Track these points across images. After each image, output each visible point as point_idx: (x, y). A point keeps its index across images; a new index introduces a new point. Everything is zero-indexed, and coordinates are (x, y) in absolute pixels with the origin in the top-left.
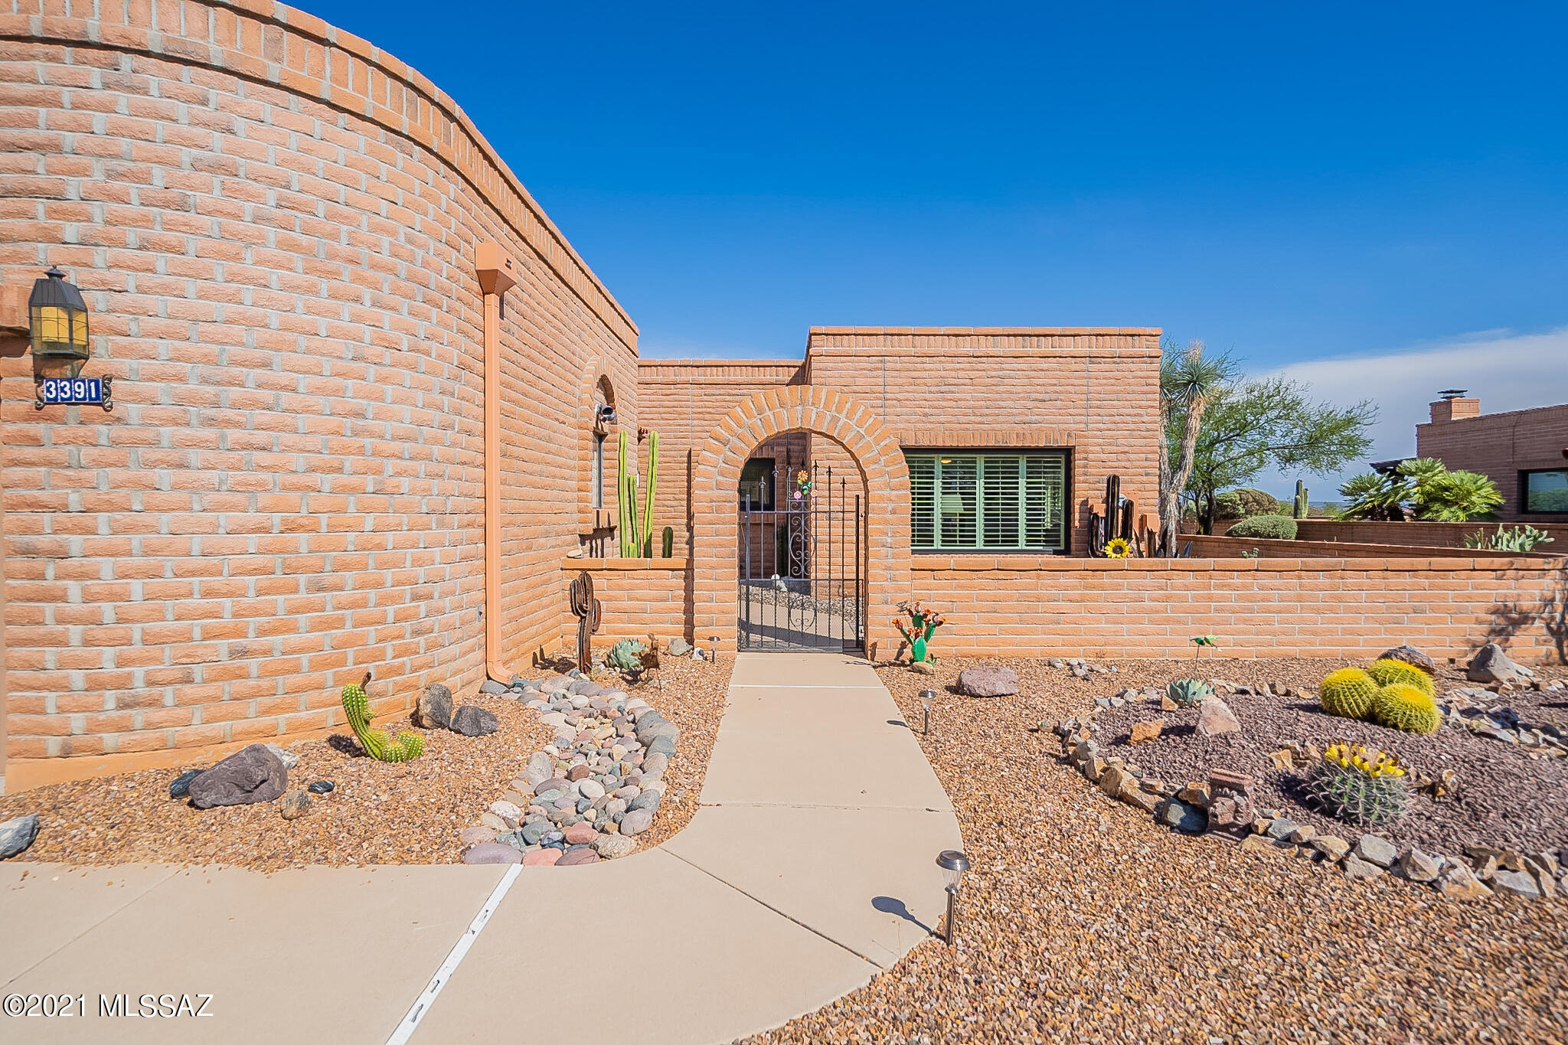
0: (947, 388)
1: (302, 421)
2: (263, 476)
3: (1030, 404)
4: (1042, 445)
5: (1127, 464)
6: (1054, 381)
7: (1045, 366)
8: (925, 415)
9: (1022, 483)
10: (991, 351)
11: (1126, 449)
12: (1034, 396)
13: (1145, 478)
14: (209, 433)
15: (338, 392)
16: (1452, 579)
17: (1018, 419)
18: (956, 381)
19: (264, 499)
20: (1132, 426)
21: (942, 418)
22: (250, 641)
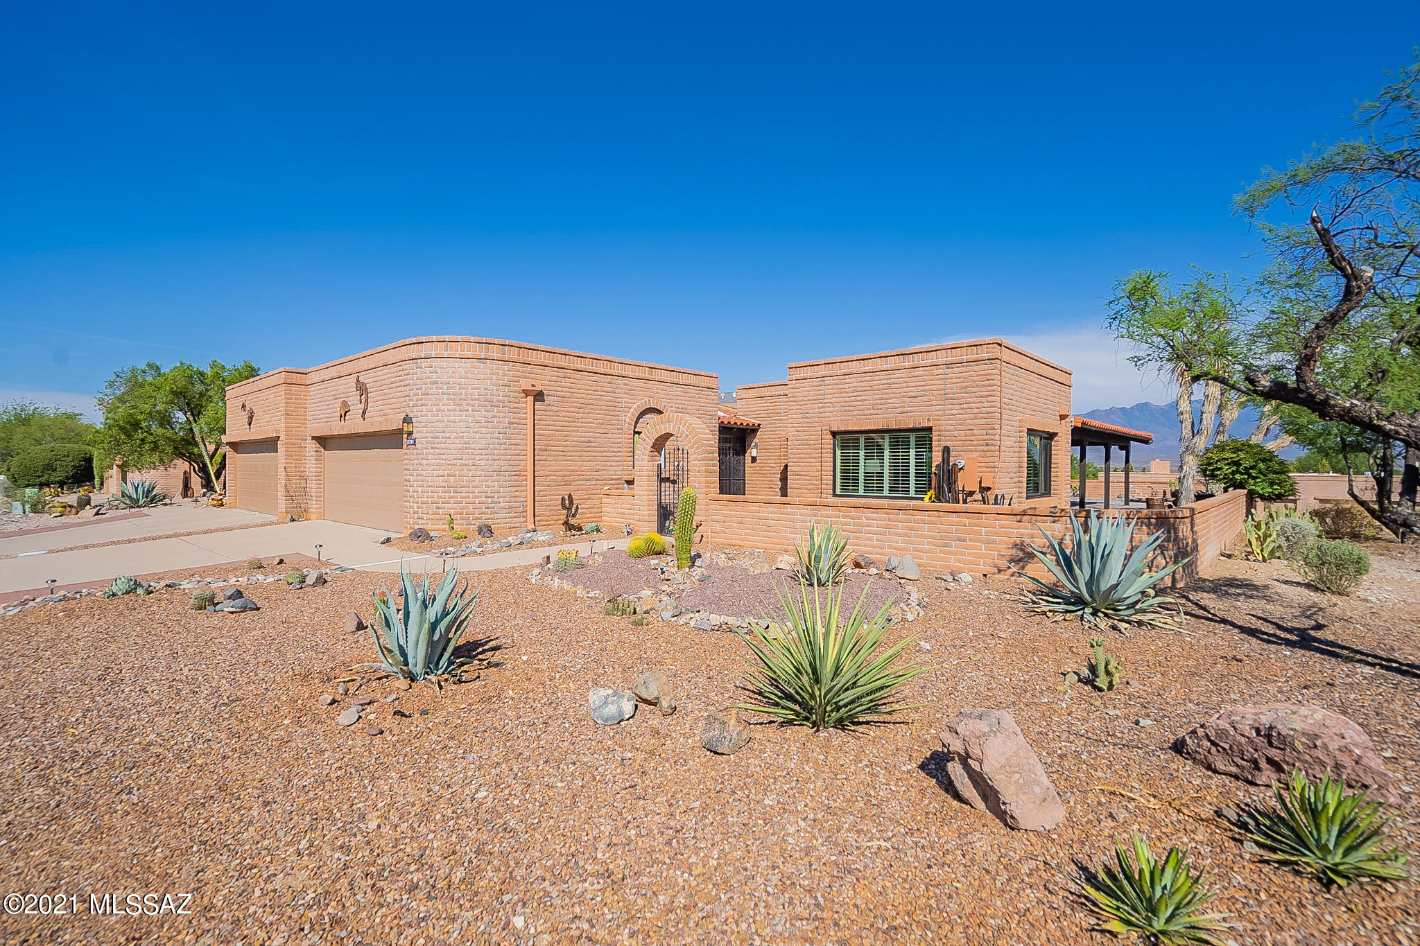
0: (857, 394)
1: (452, 446)
2: (444, 461)
3: (907, 400)
4: (911, 426)
5: (973, 438)
6: (922, 383)
7: (917, 373)
8: (846, 411)
9: (912, 452)
10: (884, 367)
11: (972, 427)
12: (909, 394)
13: (985, 448)
14: (432, 451)
15: (462, 437)
16: (984, 519)
17: (900, 410)
18: (863, 389)
19: (443, 467)
20: (976, 411)
21: (855, 413)
22: (440, 505)
